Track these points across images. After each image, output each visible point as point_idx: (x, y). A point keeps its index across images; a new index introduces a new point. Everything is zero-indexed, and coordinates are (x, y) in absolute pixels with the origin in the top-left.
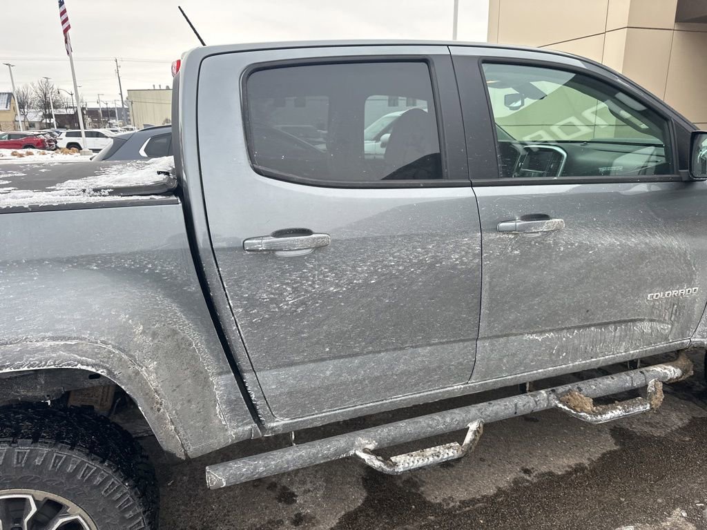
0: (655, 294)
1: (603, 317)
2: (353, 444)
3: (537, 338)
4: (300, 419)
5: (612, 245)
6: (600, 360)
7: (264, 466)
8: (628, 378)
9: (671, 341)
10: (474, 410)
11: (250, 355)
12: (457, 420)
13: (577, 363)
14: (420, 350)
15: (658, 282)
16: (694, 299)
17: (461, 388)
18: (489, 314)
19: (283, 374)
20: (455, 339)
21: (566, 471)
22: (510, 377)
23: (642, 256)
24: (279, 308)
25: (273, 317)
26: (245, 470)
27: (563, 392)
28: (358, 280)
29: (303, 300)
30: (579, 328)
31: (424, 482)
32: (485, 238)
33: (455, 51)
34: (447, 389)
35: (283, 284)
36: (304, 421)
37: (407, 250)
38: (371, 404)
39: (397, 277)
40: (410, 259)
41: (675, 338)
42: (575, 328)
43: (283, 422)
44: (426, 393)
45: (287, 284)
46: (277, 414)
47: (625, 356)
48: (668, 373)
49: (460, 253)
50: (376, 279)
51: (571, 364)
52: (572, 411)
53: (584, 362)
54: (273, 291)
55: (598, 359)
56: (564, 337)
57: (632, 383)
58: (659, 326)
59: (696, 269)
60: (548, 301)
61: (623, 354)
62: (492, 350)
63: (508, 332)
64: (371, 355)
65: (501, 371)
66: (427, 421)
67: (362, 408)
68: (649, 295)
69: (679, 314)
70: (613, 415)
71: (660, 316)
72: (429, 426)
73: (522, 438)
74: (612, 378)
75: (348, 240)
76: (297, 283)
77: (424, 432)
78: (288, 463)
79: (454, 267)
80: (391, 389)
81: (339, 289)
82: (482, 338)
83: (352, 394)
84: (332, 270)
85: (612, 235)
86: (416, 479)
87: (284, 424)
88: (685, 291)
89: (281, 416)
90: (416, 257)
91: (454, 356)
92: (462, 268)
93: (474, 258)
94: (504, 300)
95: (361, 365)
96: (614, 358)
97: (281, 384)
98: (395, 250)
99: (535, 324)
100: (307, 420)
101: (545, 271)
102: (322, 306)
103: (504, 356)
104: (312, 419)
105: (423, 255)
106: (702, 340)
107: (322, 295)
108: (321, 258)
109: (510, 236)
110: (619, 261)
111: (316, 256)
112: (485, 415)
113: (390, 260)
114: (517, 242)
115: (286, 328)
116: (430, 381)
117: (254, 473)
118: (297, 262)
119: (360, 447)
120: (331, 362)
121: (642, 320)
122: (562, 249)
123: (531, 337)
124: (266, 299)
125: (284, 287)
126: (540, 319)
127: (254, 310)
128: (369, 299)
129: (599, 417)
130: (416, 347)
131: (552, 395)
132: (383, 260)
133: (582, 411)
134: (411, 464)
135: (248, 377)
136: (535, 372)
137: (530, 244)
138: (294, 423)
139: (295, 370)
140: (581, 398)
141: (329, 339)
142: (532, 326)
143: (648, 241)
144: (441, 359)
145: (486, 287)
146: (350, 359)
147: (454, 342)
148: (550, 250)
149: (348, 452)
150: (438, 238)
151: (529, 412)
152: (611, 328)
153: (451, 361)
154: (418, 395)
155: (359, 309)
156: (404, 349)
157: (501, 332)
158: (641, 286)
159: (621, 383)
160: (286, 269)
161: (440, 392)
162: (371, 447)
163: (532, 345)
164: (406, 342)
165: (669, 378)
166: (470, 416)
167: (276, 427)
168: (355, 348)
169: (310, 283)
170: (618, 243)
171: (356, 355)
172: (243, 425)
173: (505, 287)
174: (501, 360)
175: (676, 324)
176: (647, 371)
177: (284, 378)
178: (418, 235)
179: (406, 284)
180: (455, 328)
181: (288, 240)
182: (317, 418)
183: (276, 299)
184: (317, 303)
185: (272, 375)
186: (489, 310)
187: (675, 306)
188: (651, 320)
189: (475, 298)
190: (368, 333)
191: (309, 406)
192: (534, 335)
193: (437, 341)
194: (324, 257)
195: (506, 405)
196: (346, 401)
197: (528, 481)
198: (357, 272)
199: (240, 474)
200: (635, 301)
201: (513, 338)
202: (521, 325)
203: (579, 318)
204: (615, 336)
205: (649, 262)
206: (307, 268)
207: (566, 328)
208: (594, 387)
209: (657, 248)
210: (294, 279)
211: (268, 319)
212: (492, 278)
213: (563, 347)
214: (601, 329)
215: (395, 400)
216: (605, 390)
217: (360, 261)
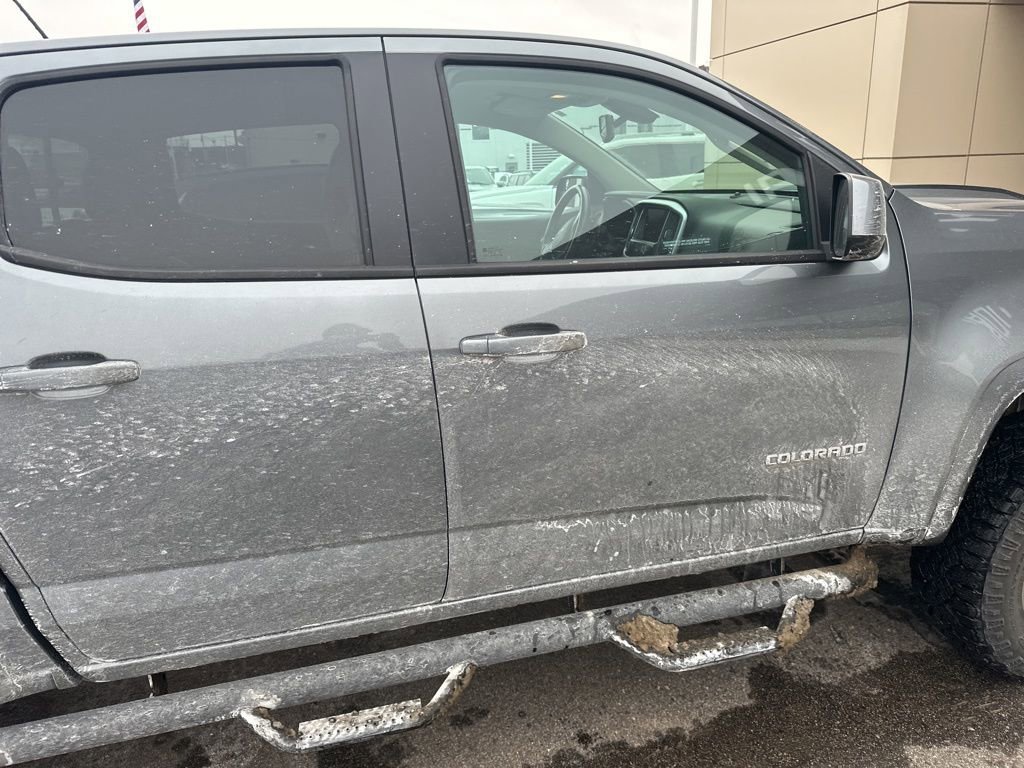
0: (781, 456)
1: (682, 493)
2: (237, 700)
3: (560, 527)
4: (135, 661)
5: (684, 373)
6: (688, 564)
7: (79, 733)
8: (749, 593)
9: (824, 532)
10: (459, 645)
11: (22, 561)
12: (426, 662)
13: (644, 568)
14: (342, 550)
15: (784, 433)
16: (862, 462)
17: (427, 611)
18: (463, 490)
19: (88, 590)
20: (405, 531)
21: (650, 741)
22: (518, 591)
23: (745, 393)
24: (60, 485)
25: (50, 500)
26: (45, 738)
27: (625, 616)
28: (202, 438)
29: (101, 472)
30: (639, 510)
31: (414, 749)
32: (439, 366)
33: (393, 46)
34: (402, 613)
35: (59, 445)
36: (143, 663)
37: (291, 387)
38: (264, 638)
39: (277, 432)
40: (299, 402)
41: (832, 527)
42: (632, 510)
43: (104, 665)
44: (363, 620)
45: (68, 446)
46: (90, 652)
47: (737, 558)
48: (824, 584)
49: (394, 389)
50: (236, 436)
51: (633, 571)
52: (635, 649)
53: (657, 566)
54: (44, 457)
55: (685, 561)
56: (613, 526)
57: (755, 603)
58: (798, 509)
59: (858, 412)
60: (570, 467)
61: (732, 553)
62: (477, 549)
63: (504, 518)
64: (250, 561)
65: (501, 582)
66: (373, 664)
67: (248, 645)
68: (769, 457)
69: (835, 488)
70: (704, 658)
71: (796, 491)
72: (375, 671)
73: (600, 679)
74: (720, 593)
75: (173, 370)
76: (86, 443)
77: (365, 683)
78: (120, 729)
79: (385, 413)
80: (295, 613)
81: (167, 453)
82: (456, 530)
83: (224, 622)
84: (149, 422)
85: (683, 357)
86: (405, 745)
87: (105, 669)
88: (840, 449)
89: (99, 655)
90: (309, 398)
91: (407, 560)
92: (401, 416)
93: (423, 399)
94: (487, 467)
95: (234, 577)
96: (716, 561)
97: (87, 606)
98: (266, 386)
99: (551, 505)
100: (149, 662)
101: (557, 418)
102: (140, 481)
103: (503, 557)
104: (157, 661)
105: (325, 395)
106: (884, 530)
107: (136, 463)
108: (126, 401)
109: (485, 361)
110: (702, 401)
111: (116, 399)
112: (478, 653)
113: (260, 404)
114: (499, 371)
115: (78, 518)
116: (369, 600)
117: (61, 745)
118: (81, 409)
119: (249, 704)
120: (177, 572)
121: (763, 498)
122: (586, 381)
123: (550, 526)
124: (33, 470)
125: (63, 450)
126: (560, 497)
127: (13, 488)
128: (228, 470)
129: (678, 662)
130: (334, 546)
131: (604, 621)
132: (245, 404)
133: (651, 650)
134: (326, 736)
135: (26, 595)
136: (565, 582)
137: (525, 375)
138: (124, 667)
139: (109, 584)
140: (652, 627)
141: (163, 534)
142: (544, 508)
143: (755, 366)
144: (383, 565)
145: (450, 446)
146: (212, 567)
147: (405, 535)
148: (564, 384)
149: (228, 712)
150: (348, 366)
151: (561, 647)
152: (703, 511)
153: (402, 567)
154: (349, 623)
155: (211, 486)
156: (312, 548)
157: (489, 518)
158: (750, 442)
159: (733, 602)
160: (62, 421)
161: (390, 618)
162: (271, 704)
163: (551, 538)
164: (313, 539)
165: (826, 594)
166: (451, 655)
167: (92, 672)
168: (216, 548)
169: (110, 443)
170: (696, 370)
171: (221, 560)
172: (36, 668)
173: (486, 445)
174: (496, 563)
175: (830, 505)
176: (786, 581)
177: (92, 598)
178: (309, 361)
179: (296, 443)
180: (402, 514)
181: (48, 373)
182: (164, 659)
183: (50, 469)
184: (130, 476)
185: (69, 592)
186: (461, 484)
187: (825, 475)
188: (781, 499)
189: (434, 464)
190: (236, 525)
191: (146, 640)
192: (555, 523)
193: (371, 535)
194: (130, 399)
195: (519, 636)
196: (214, 634)
197: (579, 756)
198: (196, 423)
199: (37, 745)
200: (741, 467)
201: (517, 528)
202: (526, 506)
203: (634, 495)
204: (710, 525)
205: (762, 401)
206: (101, 418)
207: (611, 511)
208: (683, 608)
209: (775, 377)
210: (80, 438)
211: (42, 503)
212: (460, 430)
213: (611, 541)
214: (683, 513)
215: (307, 630)
216: (702, 613)
217: (201, 405)
